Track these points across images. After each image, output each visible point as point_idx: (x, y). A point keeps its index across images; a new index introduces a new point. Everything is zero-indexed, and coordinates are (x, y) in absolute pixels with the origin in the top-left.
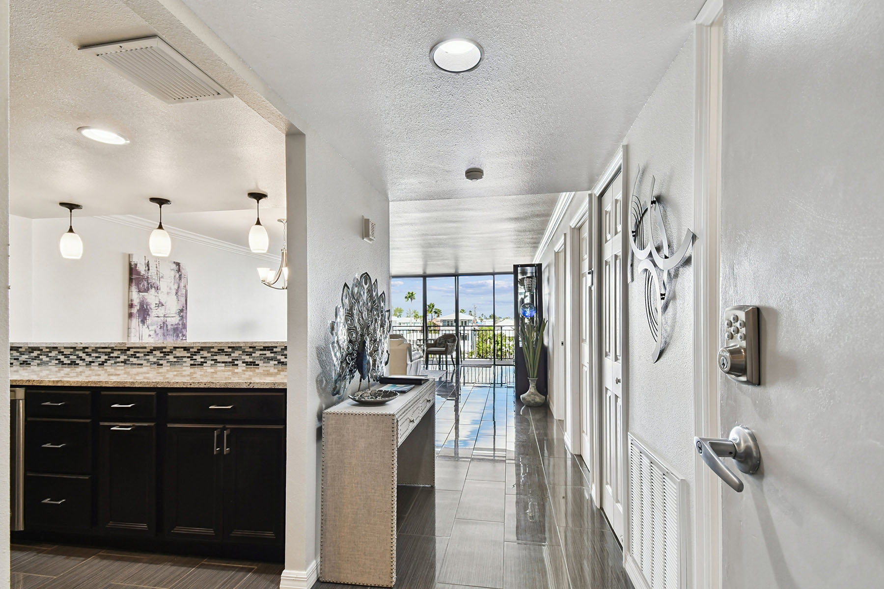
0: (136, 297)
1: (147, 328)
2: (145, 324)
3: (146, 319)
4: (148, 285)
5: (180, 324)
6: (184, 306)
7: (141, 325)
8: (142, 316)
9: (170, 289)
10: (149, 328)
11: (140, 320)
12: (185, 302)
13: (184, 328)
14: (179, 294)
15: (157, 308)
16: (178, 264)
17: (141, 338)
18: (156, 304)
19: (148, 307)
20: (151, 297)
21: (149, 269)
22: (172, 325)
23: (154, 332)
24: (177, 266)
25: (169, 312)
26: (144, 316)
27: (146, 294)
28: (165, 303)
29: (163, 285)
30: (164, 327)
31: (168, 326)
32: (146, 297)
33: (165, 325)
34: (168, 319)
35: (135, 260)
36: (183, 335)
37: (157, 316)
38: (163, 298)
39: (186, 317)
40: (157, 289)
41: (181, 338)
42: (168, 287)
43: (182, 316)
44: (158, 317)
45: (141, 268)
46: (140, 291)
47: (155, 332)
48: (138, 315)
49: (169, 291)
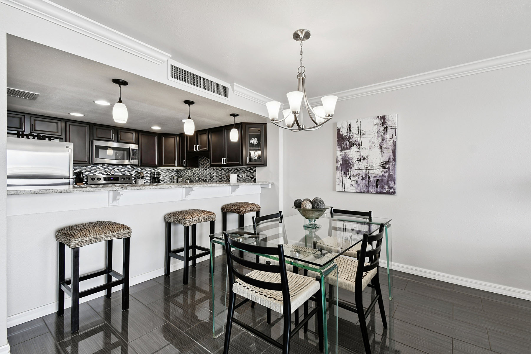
0: (339, 155)
1: (349, 179)
2: (348, 175)
3: (348, 172)
4: (350, 143)
5: (385, 176)
6: (392, 157)
7: (344, 176)
8: (345, 169)
9: (373, 143)
10: (351, 179)
11: (343, 172)
12: (392, 154)
13: (391, 180)
14: (384, 146)
15: (358, 162)
16: (383, 118)
17: (344, 186)
18: (357, 158)
19: (350, 161)
20: (353, 154)
21: (350, 131)
22: (375, 177)
23: (355, 182)
24: (381, 120)
25: (372, 164)
26: (346, 169)
27: (348, 151)
28: (367, 157)
29: (365, 141)
30: (366, 178)
31: (371, 178)
32: (348, 154)
33: (367, 177)
34: (371, 171)
35: (338, 126)
36: (390, 188)
37: (358, 168)
38: (364, 152)
39: (394, 169)
40: (359, 145)
41: (387, 190)
42: (370, 142)
43: (389, 169)
44: (360, 169)
45: (344, 132)
46: (342, 150)
47: (357, 182)
48: (341, 168)
49: (371, 145)
